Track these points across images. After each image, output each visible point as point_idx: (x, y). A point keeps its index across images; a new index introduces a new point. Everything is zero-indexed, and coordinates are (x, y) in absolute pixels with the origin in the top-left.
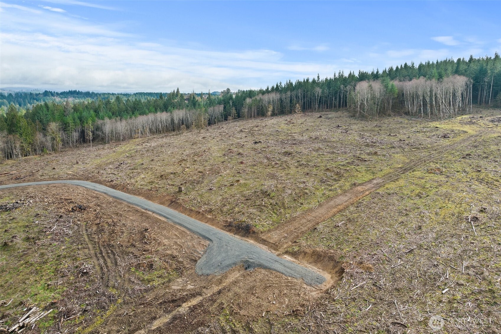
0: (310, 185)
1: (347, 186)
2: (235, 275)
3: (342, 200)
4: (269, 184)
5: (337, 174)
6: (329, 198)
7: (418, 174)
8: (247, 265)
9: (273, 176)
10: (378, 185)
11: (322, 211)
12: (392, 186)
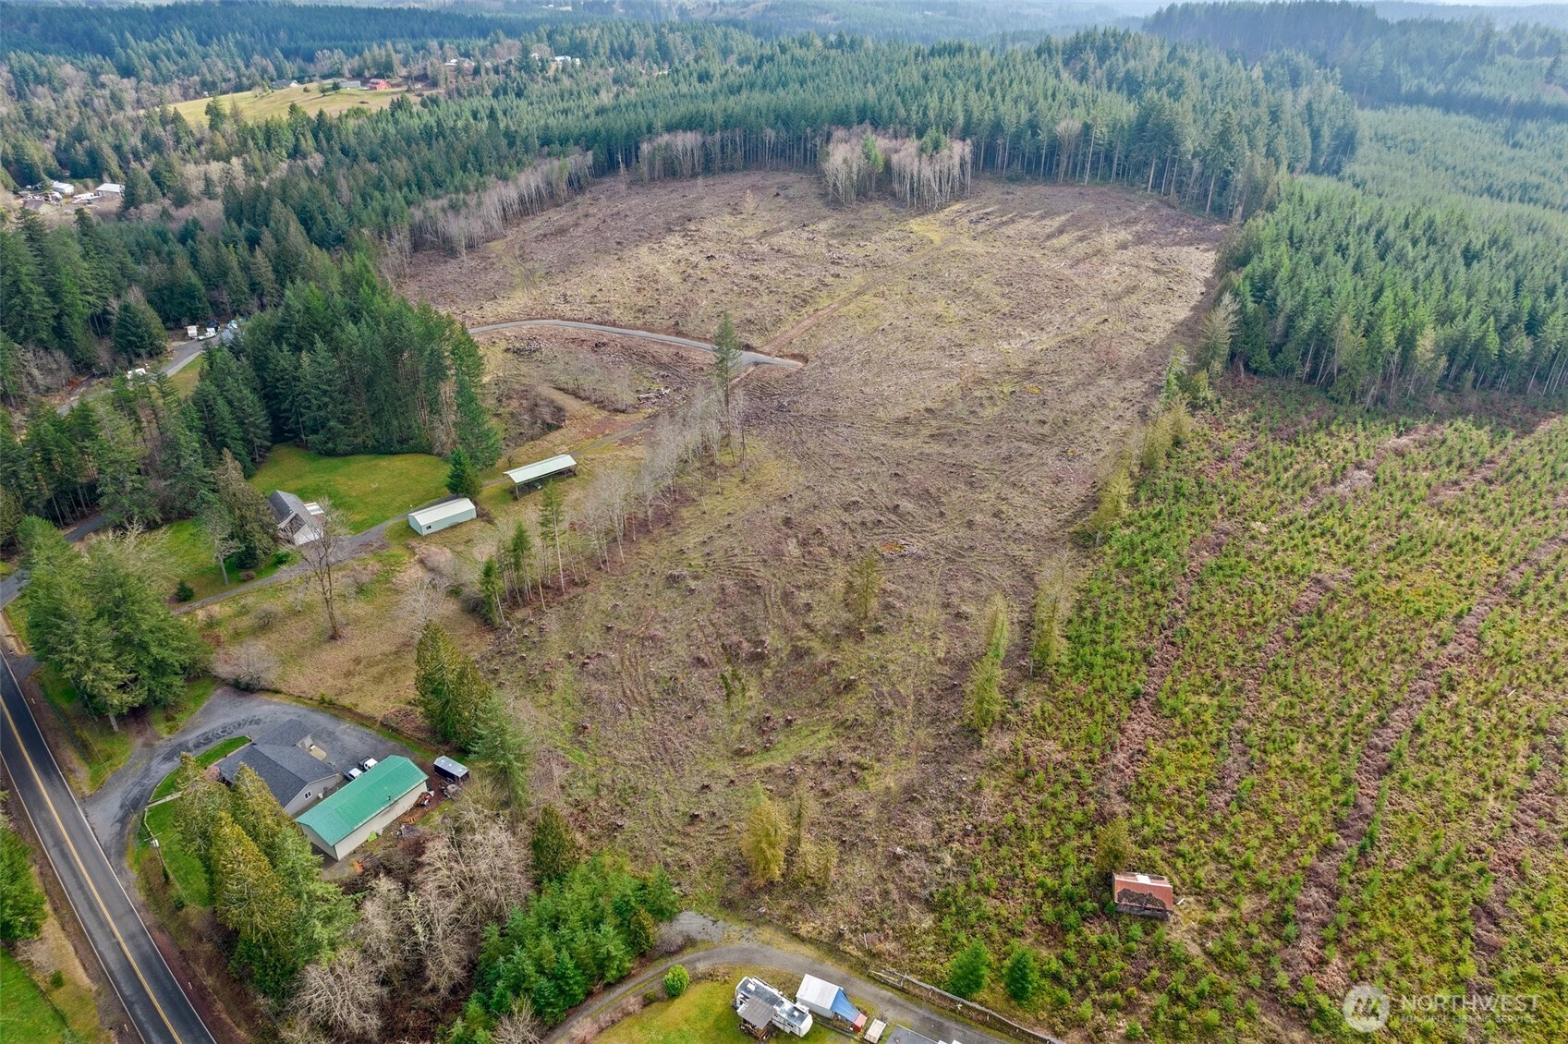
0: (782, 311)
1: (811, 312)
2: (752, 369)
3: (807, 322)
4: (750, 313)
5: (804, 300)
6: (798, 322)
7: (866, 297)
8: (756, 364)
9: (751, 306)
10: (835, 309)
11: (795, 331)
12: (844, 310)
